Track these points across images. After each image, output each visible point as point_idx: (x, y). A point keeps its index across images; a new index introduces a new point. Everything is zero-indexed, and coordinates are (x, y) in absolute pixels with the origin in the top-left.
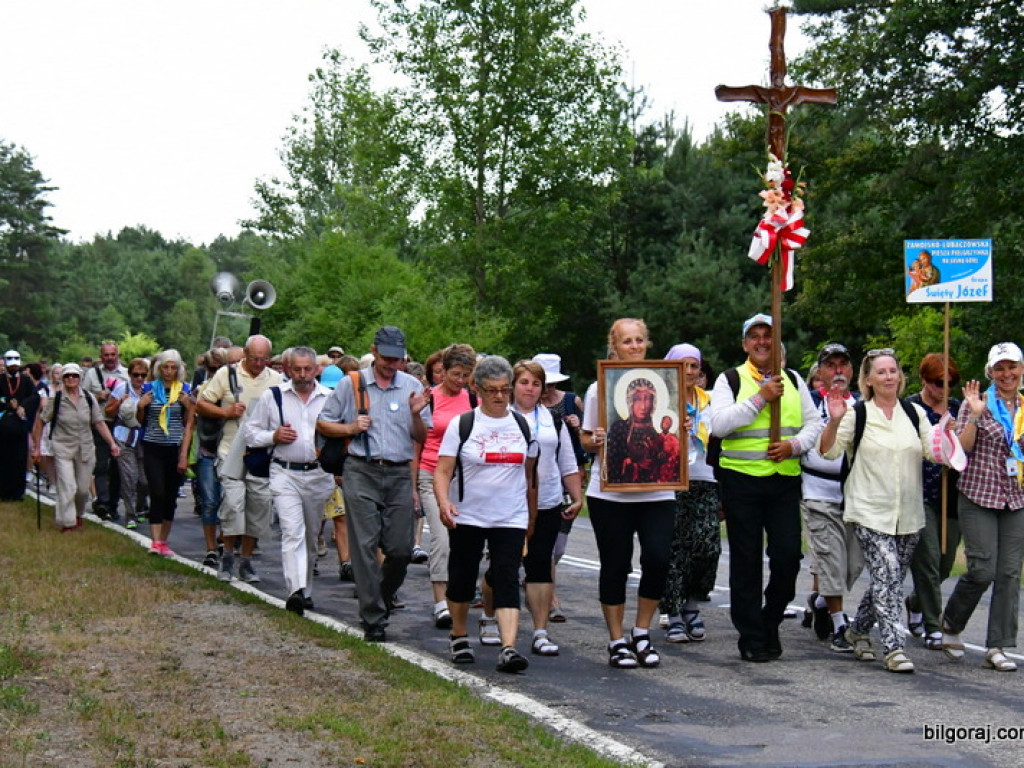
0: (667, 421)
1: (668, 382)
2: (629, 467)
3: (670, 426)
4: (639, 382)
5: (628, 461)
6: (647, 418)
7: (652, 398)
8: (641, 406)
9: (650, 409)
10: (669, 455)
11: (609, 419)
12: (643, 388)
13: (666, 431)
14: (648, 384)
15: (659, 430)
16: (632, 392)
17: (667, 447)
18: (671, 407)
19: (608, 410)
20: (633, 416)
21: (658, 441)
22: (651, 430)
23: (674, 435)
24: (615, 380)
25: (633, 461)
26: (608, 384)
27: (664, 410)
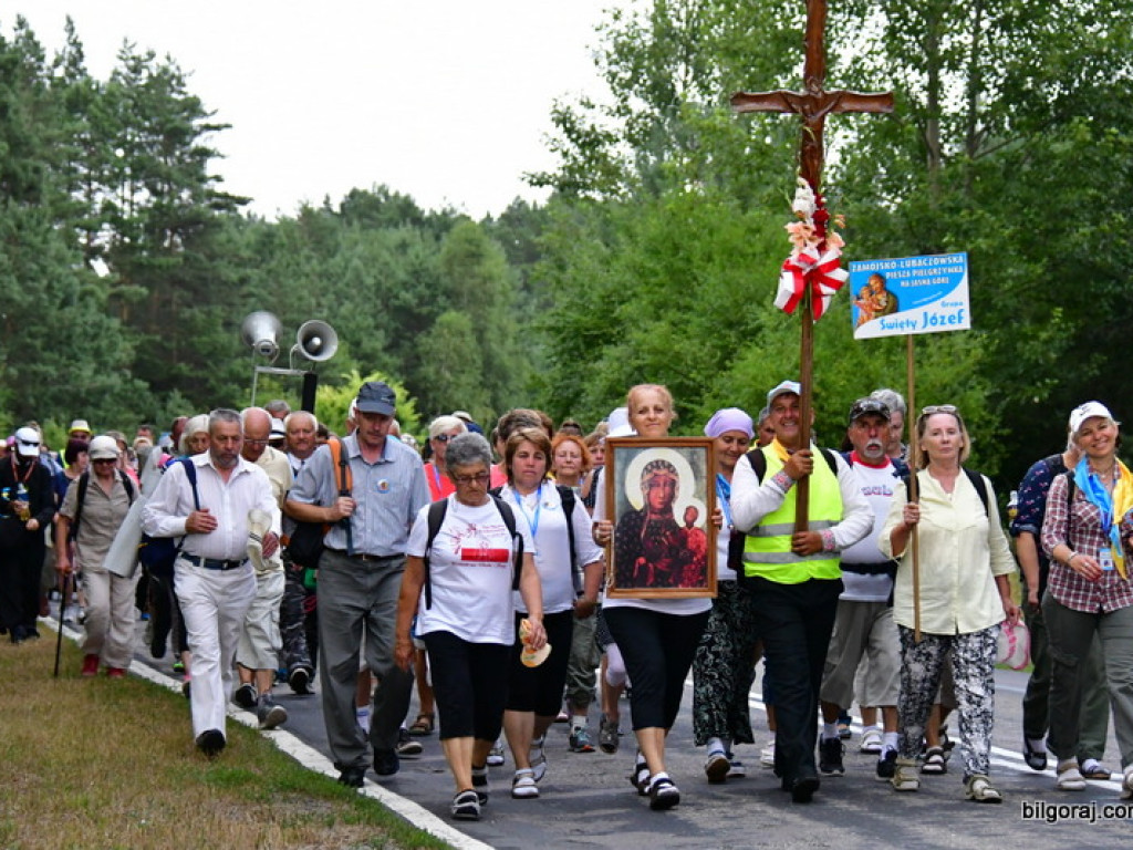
0: (692, 512)
2: (643, 568)
3: (695, 518)
4: (657, 465)
5: (642, 560)
6: (667, 508)
7: (673, 484)
8: (659, 494)
9: (671, 497)
10: (694, 554)
12: (663, 472)
13: (690, 524)
14: (669, 465)
16: (648, 477)
17: (691, 544)
21: (680, 536)
22: (672, 525)
23: (700, 529)
25: (647, 560)
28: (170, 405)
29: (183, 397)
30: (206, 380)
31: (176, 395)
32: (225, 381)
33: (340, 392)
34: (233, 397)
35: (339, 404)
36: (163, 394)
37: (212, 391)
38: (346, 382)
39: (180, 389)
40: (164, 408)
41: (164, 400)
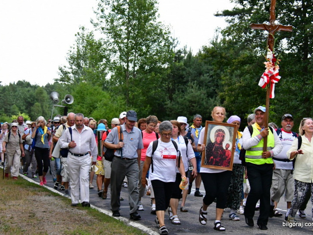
0: (228, 145)
1: (230, 131)
2: (212, 160)
3: (228, 147)
4: (220, 130)
5: (212, 157)
6: (221, 143)
7: (224, 136)
8: (219, 139)
9: (222, 140)
10: (227, 157)
11: (207, 142)
12: (221, 133)
13: (227, 149)
14: (223, 131)
15: (225, 148)
16: (217, 133)
17: (227, 154)
18: (230, 140)
19: (208, 139)
20: (216, 142)
21: (224, 152)
22: (222, 148)
23: (230, 151)
24: (211, 128)
25: (214, 157)
26: (209, 129)
27: (227, 141)
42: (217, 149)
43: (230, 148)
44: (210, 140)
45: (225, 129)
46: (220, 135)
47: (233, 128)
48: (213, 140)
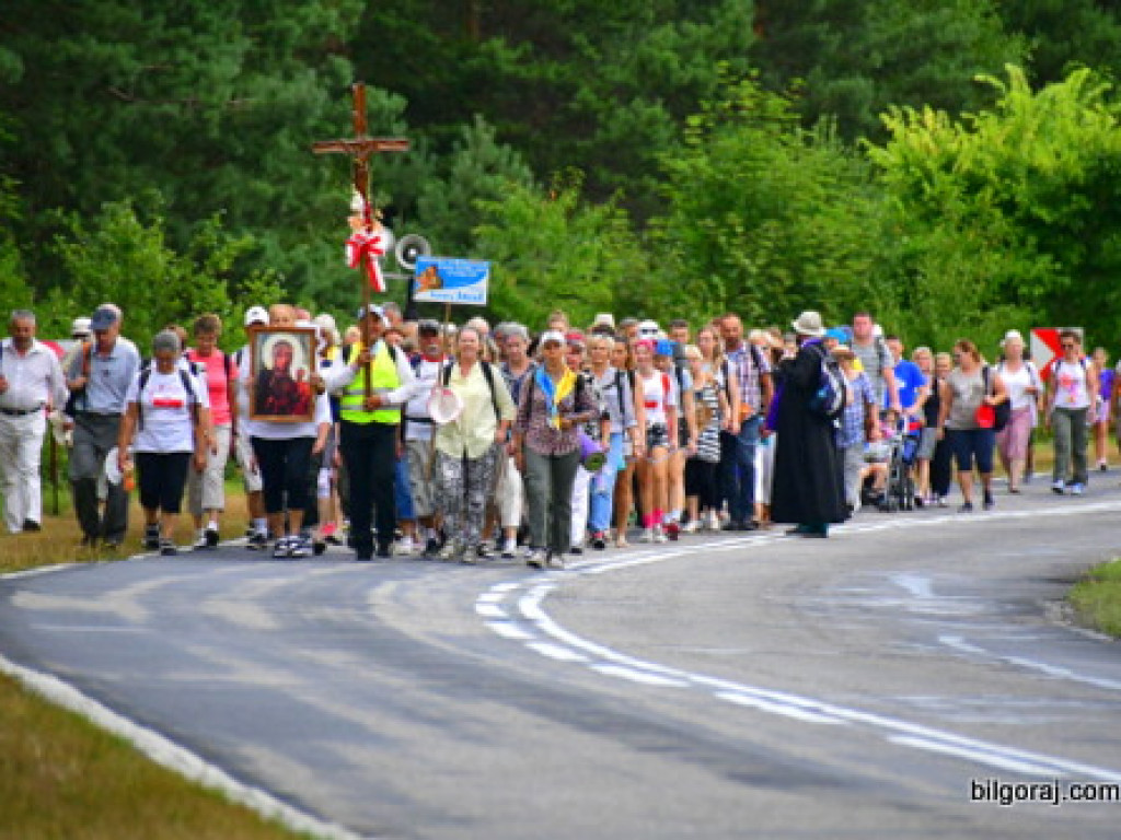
0: (300, 373)
1: (303, 344)
2: (273, 404)
3: (302, 375)
4: (282, 343)
5: (271, 399)
6: (287, 369)
8: (282, 360)
9: (289, 362)
10: (300, 396)
11: (258, 369)
12: (285, 348)
13: (300, 379)
14: (289, 344)
16: (276, 350)
17: (300, 390)
18: (305, 362)
19: (258, 363)
20: (276, 368)
21: (294, 386)
22: (288, 379)
23: (306, 382)
24: (263, 342)
25: (274, 399)
26: (258, 345)
27: (298, 363)
28: (463, 162)
29: (500, 140)
30: (569, 91)
31: (482, 132)
32: (625, 94)
33: (969, 128)
34: (648, 141)
35: (965, 164)
36: (444, 130)
37: (585, 122)
38: (987, 97)
39: (490, 119)
40: (445, 175)
41: (444, 148)
42: (279, 381)
43: (306, 378)
44: (262, 365)
45: (293, 341)
46: (284, 352)
47: (307, 338)
48: (269, 363)
